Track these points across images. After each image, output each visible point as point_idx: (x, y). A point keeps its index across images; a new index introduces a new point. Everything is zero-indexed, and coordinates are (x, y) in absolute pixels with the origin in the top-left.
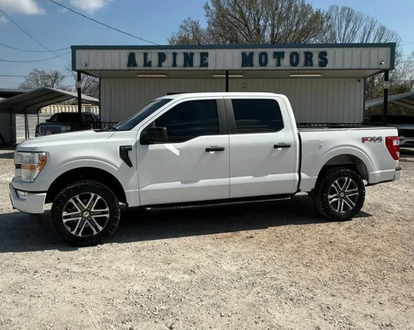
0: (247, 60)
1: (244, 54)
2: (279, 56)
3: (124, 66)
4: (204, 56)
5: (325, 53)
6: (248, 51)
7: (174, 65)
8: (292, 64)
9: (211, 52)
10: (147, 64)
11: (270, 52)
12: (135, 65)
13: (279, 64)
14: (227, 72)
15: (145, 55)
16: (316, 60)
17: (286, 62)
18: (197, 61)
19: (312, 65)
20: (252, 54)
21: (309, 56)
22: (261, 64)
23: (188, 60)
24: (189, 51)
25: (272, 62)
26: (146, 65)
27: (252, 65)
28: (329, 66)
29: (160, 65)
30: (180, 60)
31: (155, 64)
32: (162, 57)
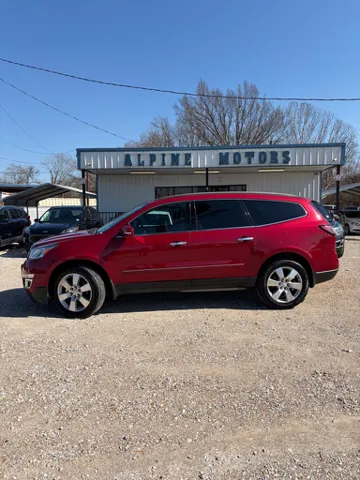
0: (223, 159)
1: (221, 154)
2: (250, 155)
3: (121, 165)
4: (188, 157)
5: (288, 153)
6: (224, 151)
7: (164, 164)
8: (261, 161)
9: (193, 154)
10: (141, 164)
11: (242, 152)
12: (131, 165)
13: (250, 162)
14: (207, 169)
15: (139, 156)
16: (280, 158)
17: (255, 161)
18: (182, 160)
19: (276, 162)
20: (227, 154)
21: (274, 155)
22: (235, 162)
23: (175, 159)
24: (175, 152)
25: (244, 161)
26: (139, 164)
27: (227, 163)
28: (291, 163)
29: (151, 164)
30: (168, 160)
31: (147, 164)
32: (153, 158)
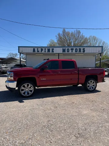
0: (64, 51)
1: (63, 49)
2: (72, 49)
3: (32, 52)
4: (53, 50)
5: (84, 49)
6: (64, 48)
7: (45, 52)
8: (76, 52)
9: (55, 49)
10: (38, 51)
11: (70, 48)
13: (72, 52)
14: (59, 54)
15: (38, 49)
16: (82, 50)
17: (74, 51)
18: (51, 50)
19: (81, 52)
20: (65, 49)
21: (80, 50)
22: (67, 52)
23: (49, 50)
24: (49, 48)
25: (70, 51)
27: (65, 52)
28: (85, 52)
30: (47, 50)
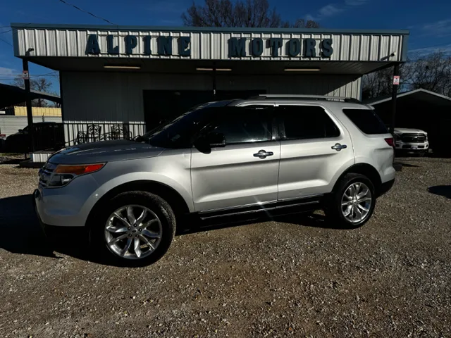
3: (82, 53)
7: (147, 51)
8: (291, 54)
9: (195, 36)
10: (113, 50)
12: (98, 52)
13: (274, 54)
16: (318, 49)
17: (282, 52)
19: (314, 55)
20: (244, 39)
24: (167, 34)
25: (266, 52)
27: (244, 55)
28: (334, 57)
29: (130, 52)
30: (156, 46)
31: (122, 50)
32: (131, 42)
